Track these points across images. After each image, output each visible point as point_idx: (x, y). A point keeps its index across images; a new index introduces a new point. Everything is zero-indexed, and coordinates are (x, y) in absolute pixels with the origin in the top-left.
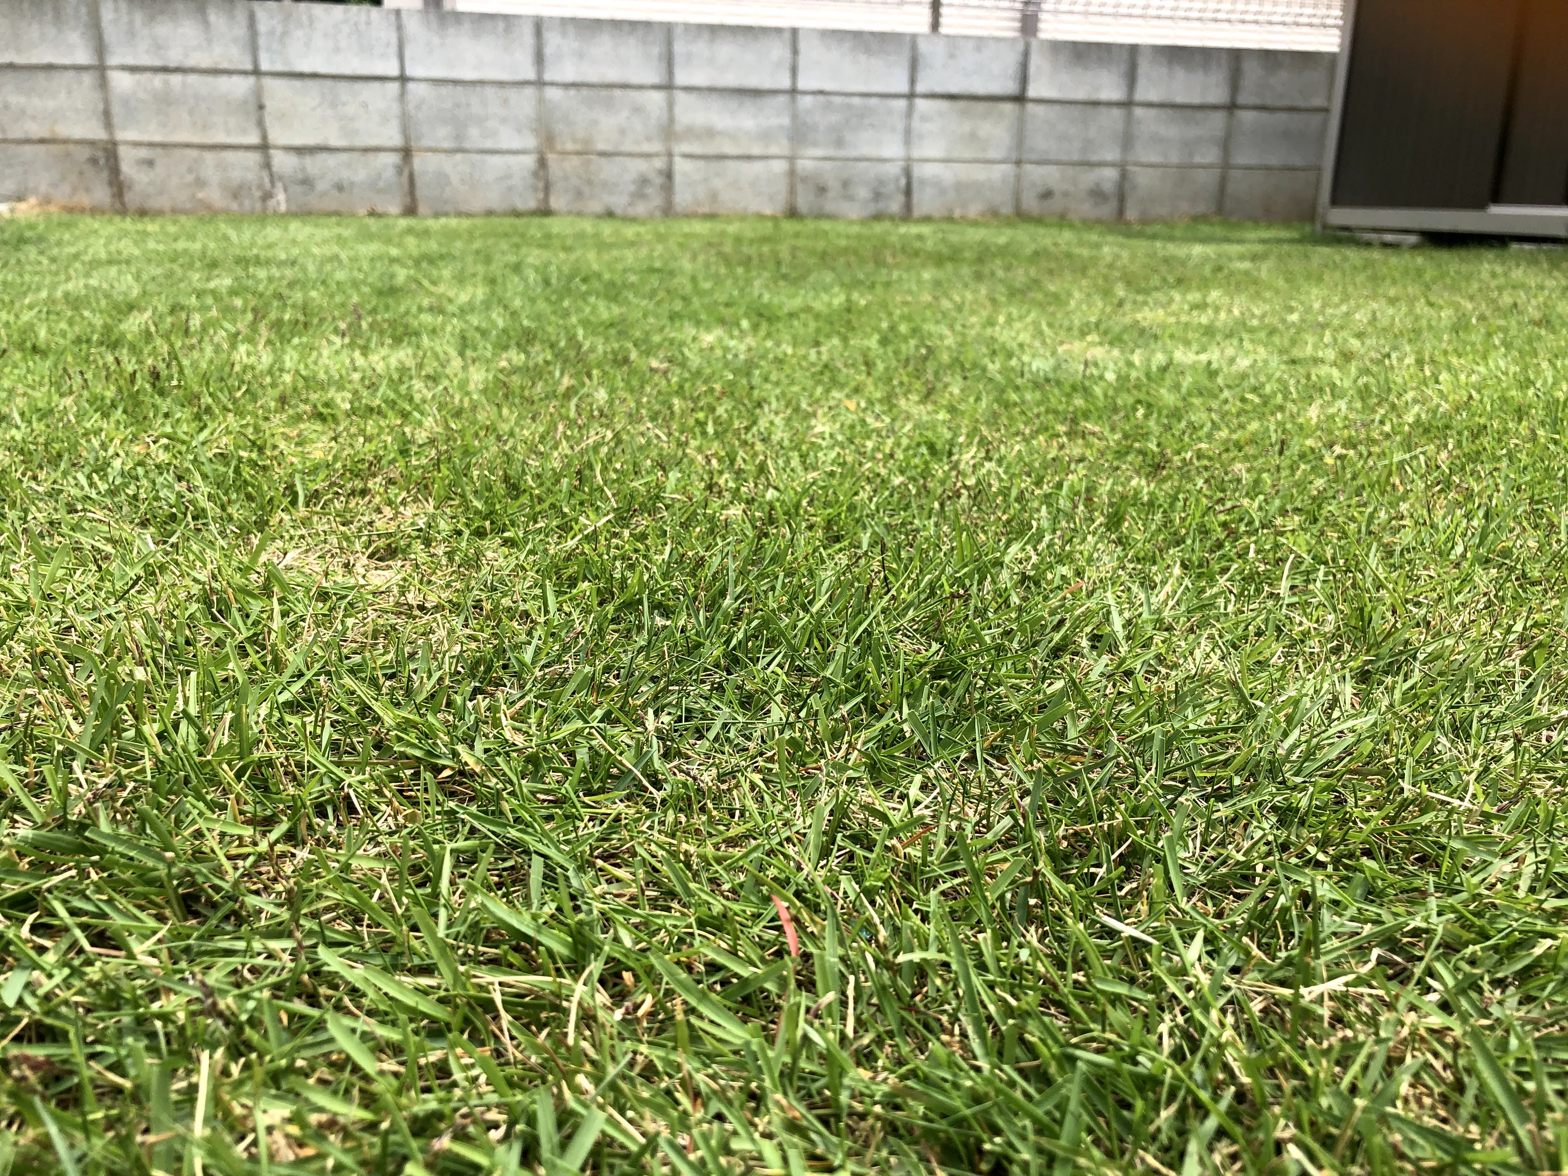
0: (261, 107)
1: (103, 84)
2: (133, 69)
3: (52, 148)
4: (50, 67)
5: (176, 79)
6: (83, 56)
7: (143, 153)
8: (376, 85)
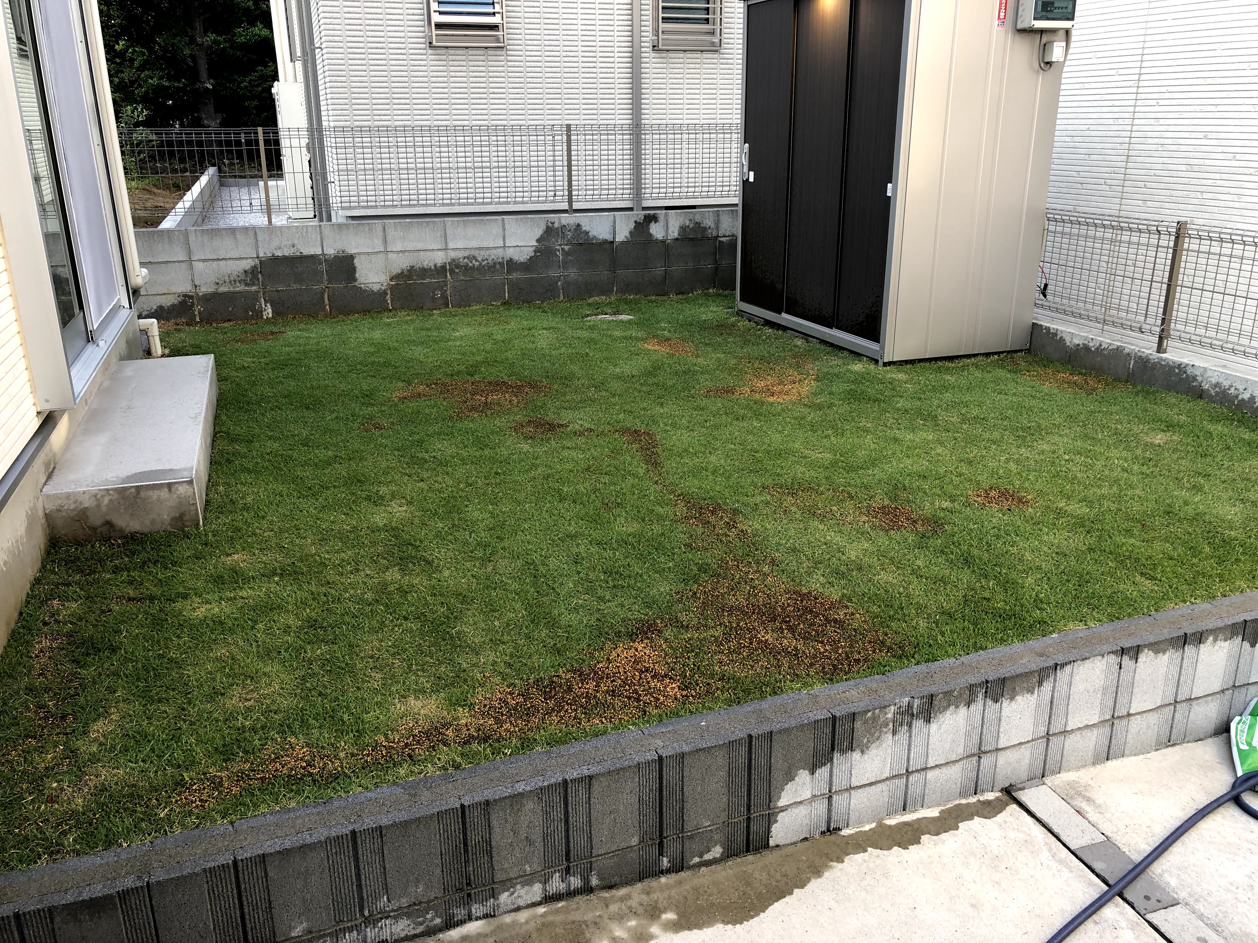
0: (260, 272)
1: (191, 268)
2: (204, 261)
3: (168, 296)
4: (167, 262)
5: (222, 263)
6: (182, 257)
7: (209, 296)
8: (312, 258)
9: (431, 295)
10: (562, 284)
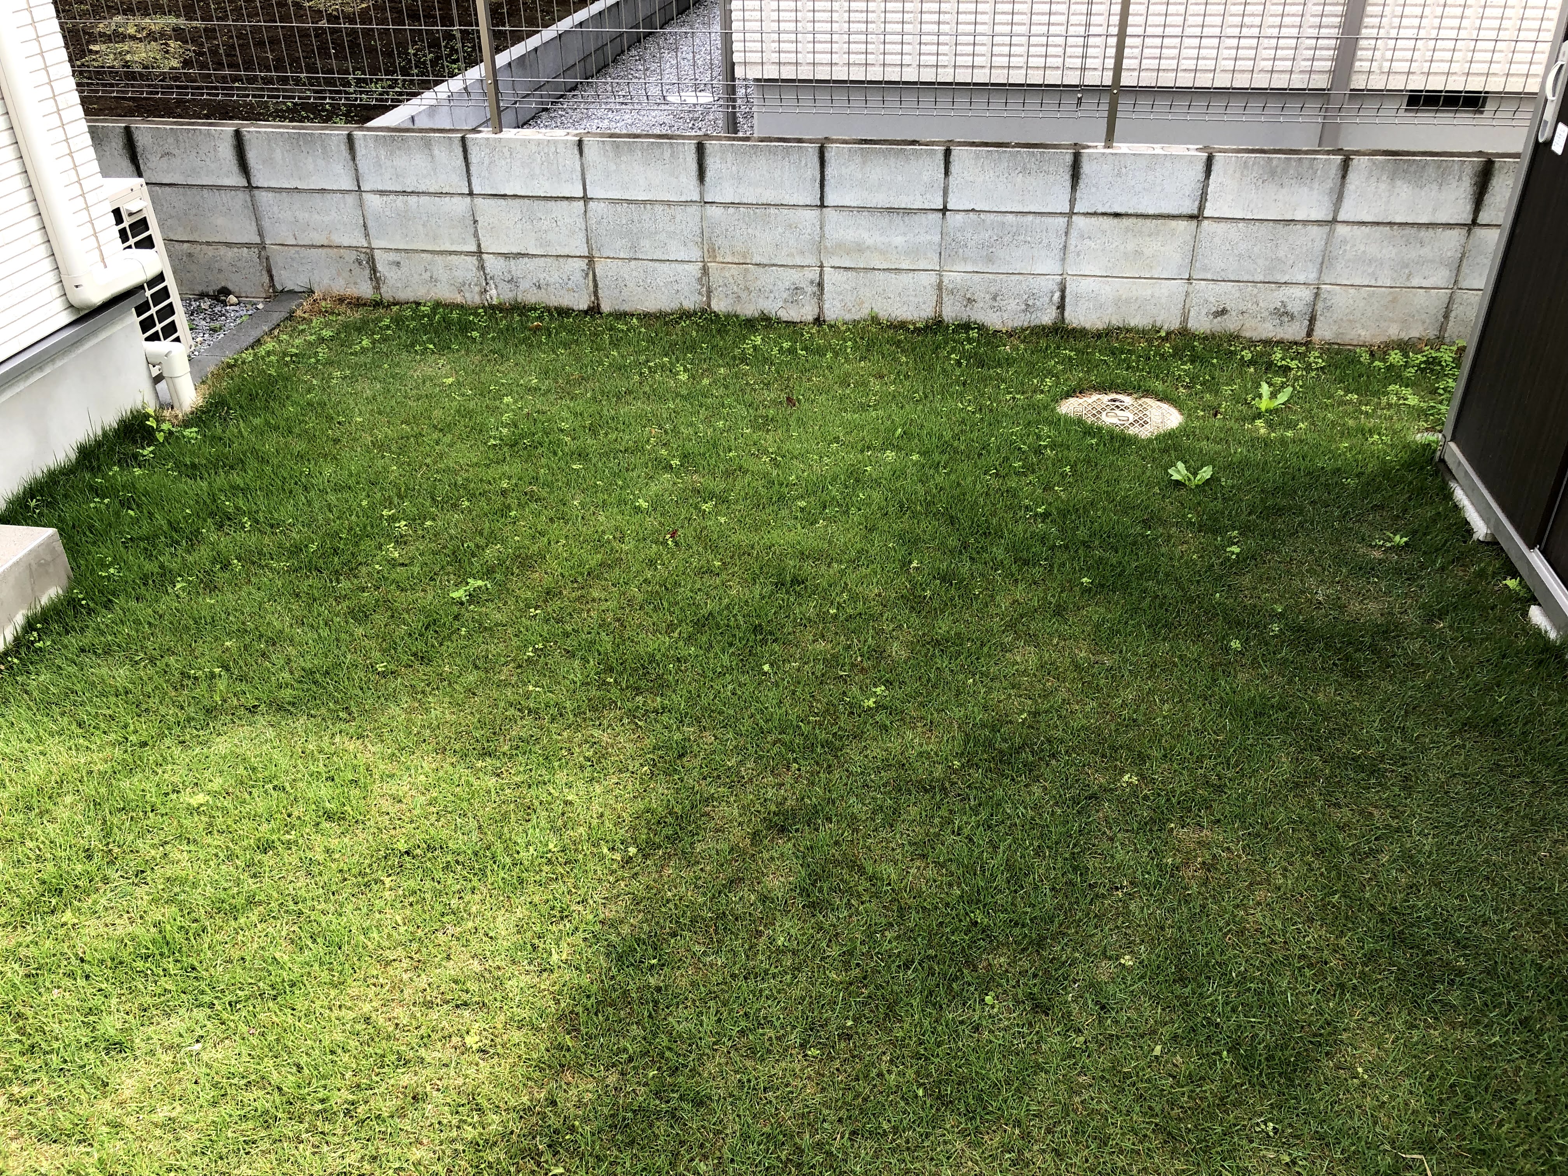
0: (475, 222)
1: (361, 204)
2: (382, 193)
3: (329, 250)
4: (323, 191)
6: (346, 183)
7: (393, 257)
8: (565, 203)
9: (785, 295)
10: (1063, 298)
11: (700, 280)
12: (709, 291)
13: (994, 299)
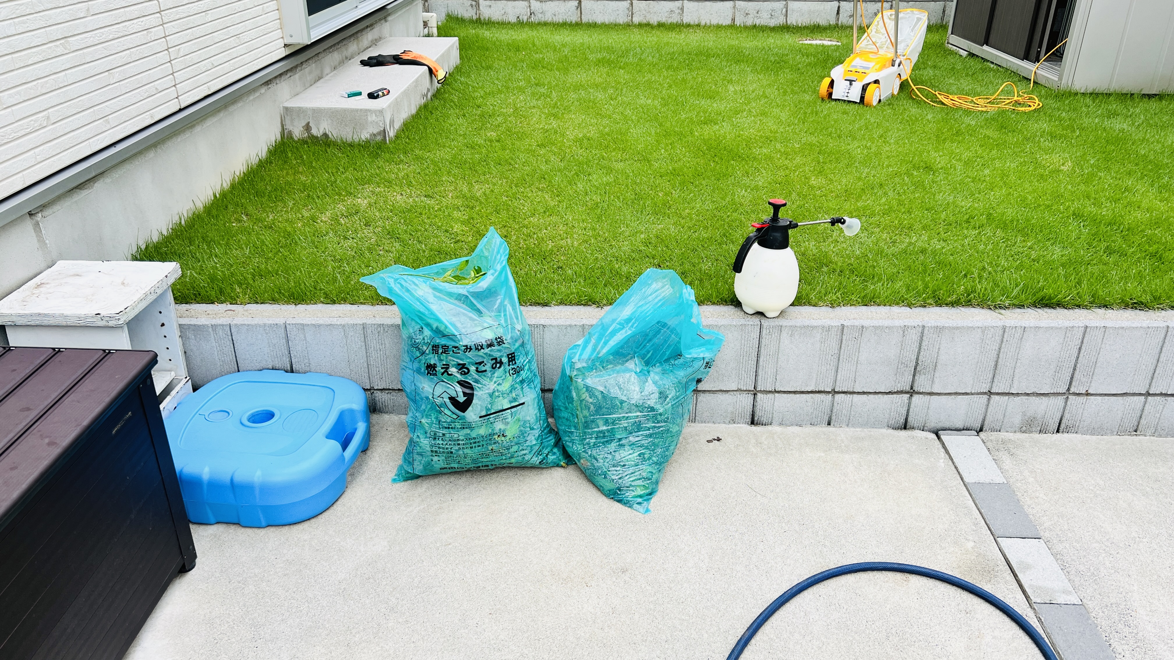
7: (488, 3)
9: (666, 14)
10: (787, 11)
11: (628, 9)
12: (632, 14)
13: (758, 13)
